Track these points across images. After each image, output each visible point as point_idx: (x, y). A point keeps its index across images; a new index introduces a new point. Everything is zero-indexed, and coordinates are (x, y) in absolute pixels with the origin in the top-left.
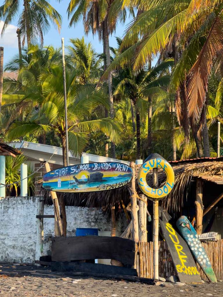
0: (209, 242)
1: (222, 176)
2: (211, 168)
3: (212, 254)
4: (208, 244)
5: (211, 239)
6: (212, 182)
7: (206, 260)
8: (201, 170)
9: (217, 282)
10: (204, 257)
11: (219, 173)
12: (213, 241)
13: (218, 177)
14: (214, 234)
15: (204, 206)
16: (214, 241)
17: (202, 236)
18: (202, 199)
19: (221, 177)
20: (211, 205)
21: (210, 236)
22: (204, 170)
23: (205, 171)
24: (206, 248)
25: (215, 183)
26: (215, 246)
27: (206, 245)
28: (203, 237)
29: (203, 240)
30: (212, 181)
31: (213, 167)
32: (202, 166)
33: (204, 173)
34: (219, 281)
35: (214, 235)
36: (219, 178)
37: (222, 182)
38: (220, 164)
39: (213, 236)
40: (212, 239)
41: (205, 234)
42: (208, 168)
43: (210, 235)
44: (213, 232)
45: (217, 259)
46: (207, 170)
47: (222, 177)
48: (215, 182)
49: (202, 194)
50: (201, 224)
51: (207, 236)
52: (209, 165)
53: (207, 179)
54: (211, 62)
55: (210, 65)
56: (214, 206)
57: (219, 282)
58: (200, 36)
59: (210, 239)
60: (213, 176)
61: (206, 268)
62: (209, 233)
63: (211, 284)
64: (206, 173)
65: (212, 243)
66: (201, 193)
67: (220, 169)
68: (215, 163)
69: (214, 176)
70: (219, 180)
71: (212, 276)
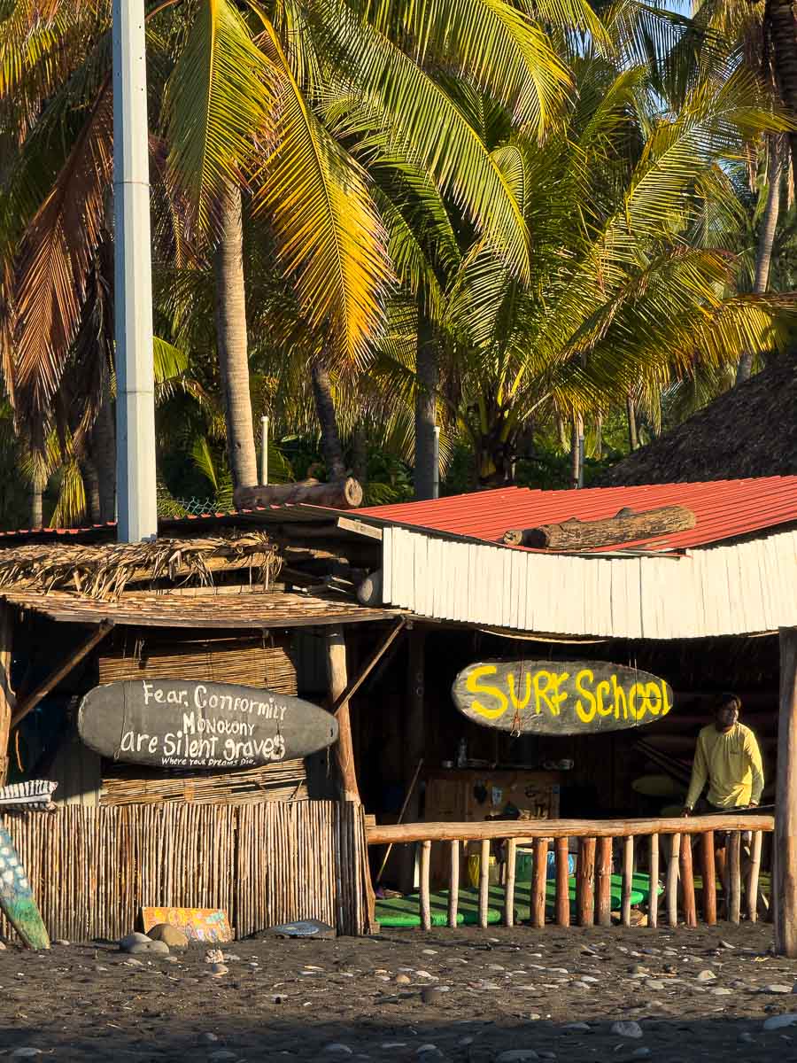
0: (30, 814)
1: (78, 593)
2: (42, 567)
3: (37, 852)
4: (26, 820)
5: (36, 805)
6: (40, 613)
7: (15, 873)
8: (7, 572)
9: (48, 947)
10: (7, 863)
11: (70, 583)
12: (39, 809)
13: (63, 596)
14: (45, 785)
15: (14, 694)
16: (44, 811)
17: (5, 794)
18: (8, 670)
19: (75, 596)
20: (38, 692)
21: (32, 793)
22: (19, 572)
23: (20, 577)
24: (19, 833)
25: (50, 616)
26: (50, 828)
27: (19, 822)
28: (8, 796)
29: (8, 807)
30: (39, 610)
31: (48, 563)
32: (9, 559)
33: (19, 583)
34: (59, 943)
35: (45, 790)
36: (67, 602)
37: (72, 613)
38: (75, 554)
39: (41, 792)
40: (39, 803)
41: (16, 785)
42: (32, 566)
43: (32, 790)
44: (42, 782)
45: (56, 868)
46: (28, 575)
47: (79, 596)
48: (51, 613)
49: (9, 654)
50: (5, 754)
51: (22, 795)
52: (36, 555)
53: (24, 605)
54: (98, 198)
55: (96, 209)
56: (46, 692)
57: (56, 946)
58: (69, 108)
59: (31, 805)
60: (46, 592)
61: (14, 901)
62: (27, 783)
63: (26, 955)
64: (25, 582)
65: (39, 816)
66: (6, 651)
67: (73, 570)
68: (60, 548)
69: (50, 594)
70: (64, 609)
71: (32, 928)
